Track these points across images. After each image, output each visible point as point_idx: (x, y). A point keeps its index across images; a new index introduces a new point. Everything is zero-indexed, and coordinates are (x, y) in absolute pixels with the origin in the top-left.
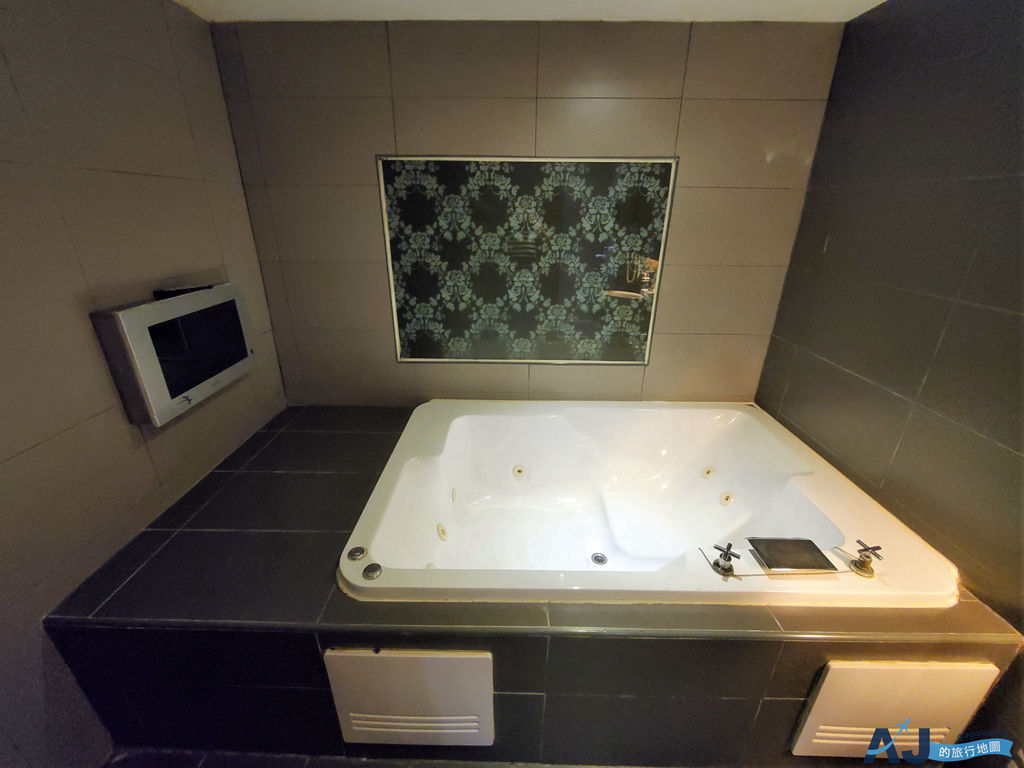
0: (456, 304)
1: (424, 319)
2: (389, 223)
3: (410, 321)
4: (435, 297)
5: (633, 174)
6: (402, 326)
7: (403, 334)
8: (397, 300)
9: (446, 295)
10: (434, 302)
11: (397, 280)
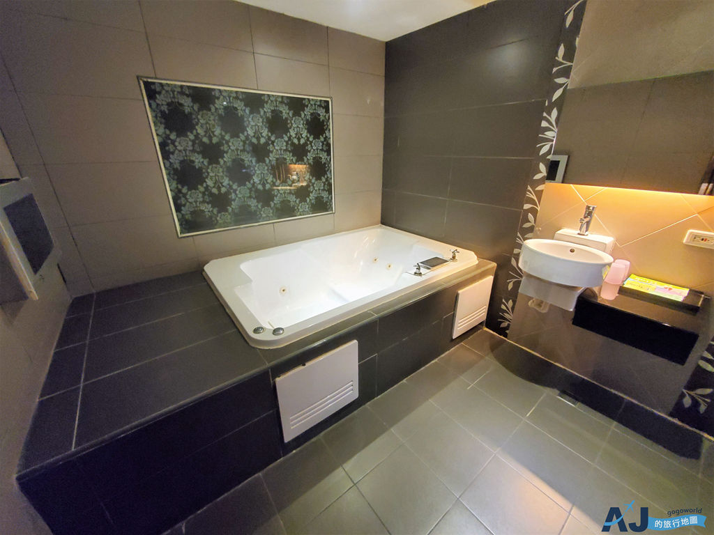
0: (219, 189)
1: (196, 202)
2: (156, 130)
3: (184, 205)
4: (202, 185)
5: (312, 105)
6: (178, 209)
7: (180, 216)
8: (171, 190)
9: (210, 183)
10: (202, 189)
11: (168, 174)
